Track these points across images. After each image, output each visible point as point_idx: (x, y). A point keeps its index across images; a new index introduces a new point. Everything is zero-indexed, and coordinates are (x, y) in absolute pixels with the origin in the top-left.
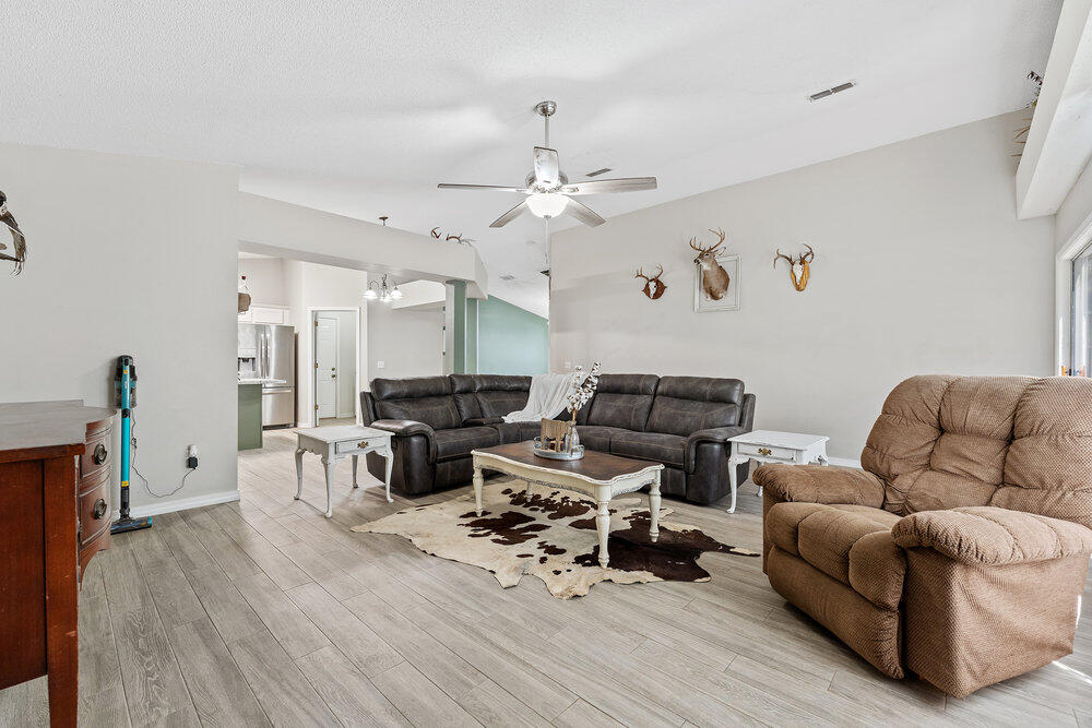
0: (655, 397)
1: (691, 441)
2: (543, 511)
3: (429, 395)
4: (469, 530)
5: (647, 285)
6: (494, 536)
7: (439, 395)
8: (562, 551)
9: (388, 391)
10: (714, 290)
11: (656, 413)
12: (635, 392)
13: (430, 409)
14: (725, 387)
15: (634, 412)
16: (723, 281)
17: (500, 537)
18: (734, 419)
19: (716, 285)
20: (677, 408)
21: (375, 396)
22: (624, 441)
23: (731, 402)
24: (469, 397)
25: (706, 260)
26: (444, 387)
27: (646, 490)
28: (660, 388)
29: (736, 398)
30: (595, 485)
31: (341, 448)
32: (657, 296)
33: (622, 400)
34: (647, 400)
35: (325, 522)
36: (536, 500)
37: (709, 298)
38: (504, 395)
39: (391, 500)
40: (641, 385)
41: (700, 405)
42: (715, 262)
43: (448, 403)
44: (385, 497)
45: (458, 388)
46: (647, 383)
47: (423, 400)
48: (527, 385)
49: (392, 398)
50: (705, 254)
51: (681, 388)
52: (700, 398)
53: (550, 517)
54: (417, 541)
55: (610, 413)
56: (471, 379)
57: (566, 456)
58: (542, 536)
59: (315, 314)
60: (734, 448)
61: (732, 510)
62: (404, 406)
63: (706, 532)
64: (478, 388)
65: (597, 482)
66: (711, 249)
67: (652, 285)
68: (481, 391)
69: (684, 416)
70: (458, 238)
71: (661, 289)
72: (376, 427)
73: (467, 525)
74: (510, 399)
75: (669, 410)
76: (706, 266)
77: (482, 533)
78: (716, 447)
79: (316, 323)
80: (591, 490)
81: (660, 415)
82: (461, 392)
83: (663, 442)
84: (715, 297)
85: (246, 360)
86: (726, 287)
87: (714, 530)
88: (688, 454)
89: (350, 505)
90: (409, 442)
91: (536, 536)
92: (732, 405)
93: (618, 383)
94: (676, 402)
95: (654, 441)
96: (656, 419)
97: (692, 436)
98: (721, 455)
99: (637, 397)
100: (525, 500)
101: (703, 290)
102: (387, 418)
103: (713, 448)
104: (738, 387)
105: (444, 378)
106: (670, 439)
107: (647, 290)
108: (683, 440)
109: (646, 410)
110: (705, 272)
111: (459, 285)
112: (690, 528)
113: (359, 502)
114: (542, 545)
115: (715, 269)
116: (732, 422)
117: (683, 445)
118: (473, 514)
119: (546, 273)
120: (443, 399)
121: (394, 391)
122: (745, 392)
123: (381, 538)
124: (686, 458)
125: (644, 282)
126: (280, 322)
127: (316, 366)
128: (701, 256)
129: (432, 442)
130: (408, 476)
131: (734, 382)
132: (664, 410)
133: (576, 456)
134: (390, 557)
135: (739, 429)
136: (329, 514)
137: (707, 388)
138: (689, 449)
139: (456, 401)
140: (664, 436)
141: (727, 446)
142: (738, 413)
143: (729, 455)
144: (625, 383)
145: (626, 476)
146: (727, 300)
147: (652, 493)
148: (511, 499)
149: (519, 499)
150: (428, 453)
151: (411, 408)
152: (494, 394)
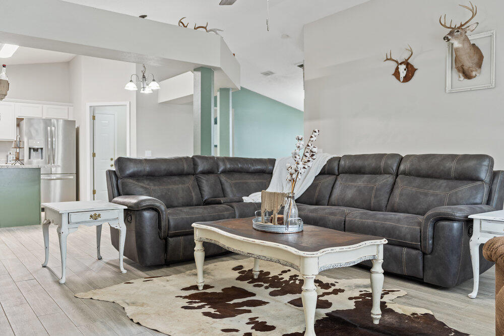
0: (397, 176)
1: (427, 219)
2: (267, 288)
3: (170, 174)
4: (185, 302)
5: (397, 68)
6: (207, 309)
7: (181, 174)
8: (272, 328)
9: (131, 169)
10: (466, 68)
11: (397, 192)
12: (376, 172)
13: (170, 187)
14: (472, 163)
15: (374, 192)
16: (476, 59)
17: (212, 311)
18: (481, 196)
19: (468, 63)
20: (419, 187)
21: (118, 173)
22: (358, 219)
23: (478, 179)
24: (212, 177)
25: (457, 38)
26: (186, 167)
27: (365, 267)
28: (402, 167)
29: (484, 175)
30: (300, 257)
31: (74, 218)
32: (407, 79)
33: (363, 179)
34: (389, 179)
35: (56, 288)
36: (263, 277)
37: (462, 78)
38: (247, 176)
39: (124, 271)
40: (382, 164)
41: (443, 183)
42: (467, 39)
43: (190, 182)
44: (119, 268)
45: (200, 169)
46: (389, 162)
47: (165, 179)
48: (270, 167)
49: (133, 176)
50: (455, 31)
51: (424, 165)
52: (445, 176)
53: (272, 294)
54: (130, 311)
55: (350, 194)
56: (215, 161)
57: (282, 229)
58: (256, 312)
59: (93, 109)
60: (476, 225)
61: (474, 294)
62: (146, 184)
63: (439, 317)
64: (221, 170)
65: (301, 253)
66: (462, 25)
67: (402, 68)
68: (224, 172)
69: (426, 195)
70: (205, 28)
71: (411, 71)
72: (115, 202)
73: (185, 297)
74: (252, 181)
75: (411, 190)
76: (457, 44)
77: (196, 305)
78: (456, 225)
79: (94, 118)
80: (296, 263)
81: (401, 195)
82: (203, 173)
83: (399, 220)
84: (467, 76)
85: (36, 150)
86: (479, 65)
87: (449, 315)
88: (425, 233)
89: (87, 274)
90: (141, 216)
91: (249, 311)
92: (479, 183)
93: (359, 163)
94: (419, 181)
95: (390, 220)
96: (397, 198)
97: (429, 213)
98: (461, 233)
99: (378, 177)
100: (252, 277)
101: (455, 70)
102: (128, 194)
103: (452, 227)
104: (486, 163)
105: (187, 159)
106: (407, 217)
107: (397, 74)
108: (420, 218)
109: (388, 189)
110: (457, 50)
111: (206, 72)
112: (421, 311)
113: (96, 272)
114: (252, 321)
115: (466, 45)
116: (478, 200)
117: (419, 224)
118: (196, 287)
119: (302, 66)
120: (185, 179)
121: (136, 169)
122: (495, 169)
123: (99, 305)
124: (422, 237)
125: (394, 65)
126: (66, 118)
127: (94, 155)
128: (451, 33)
129: (164, 217)
130: (141, 249)
131: (481, 158)
132: (405, 189)
133: (293, 229)
134: (98, 323)
135: (485, 207)
136: (63, 281)
137: (452, 165)
138: (426, 227)
139: (198, 181)
140: (402, 215)
141: (468, 224)
142: (486, 190)
143: (470, 234)
144: (366, 163)
145: (337, 249)
146: (481, 78)
147: (372, 270)
148: (239, 275)
149: (246, 276)
150: (160, 227)
151: (152, 186)
152: (237, 175)
